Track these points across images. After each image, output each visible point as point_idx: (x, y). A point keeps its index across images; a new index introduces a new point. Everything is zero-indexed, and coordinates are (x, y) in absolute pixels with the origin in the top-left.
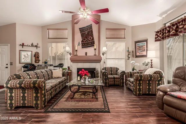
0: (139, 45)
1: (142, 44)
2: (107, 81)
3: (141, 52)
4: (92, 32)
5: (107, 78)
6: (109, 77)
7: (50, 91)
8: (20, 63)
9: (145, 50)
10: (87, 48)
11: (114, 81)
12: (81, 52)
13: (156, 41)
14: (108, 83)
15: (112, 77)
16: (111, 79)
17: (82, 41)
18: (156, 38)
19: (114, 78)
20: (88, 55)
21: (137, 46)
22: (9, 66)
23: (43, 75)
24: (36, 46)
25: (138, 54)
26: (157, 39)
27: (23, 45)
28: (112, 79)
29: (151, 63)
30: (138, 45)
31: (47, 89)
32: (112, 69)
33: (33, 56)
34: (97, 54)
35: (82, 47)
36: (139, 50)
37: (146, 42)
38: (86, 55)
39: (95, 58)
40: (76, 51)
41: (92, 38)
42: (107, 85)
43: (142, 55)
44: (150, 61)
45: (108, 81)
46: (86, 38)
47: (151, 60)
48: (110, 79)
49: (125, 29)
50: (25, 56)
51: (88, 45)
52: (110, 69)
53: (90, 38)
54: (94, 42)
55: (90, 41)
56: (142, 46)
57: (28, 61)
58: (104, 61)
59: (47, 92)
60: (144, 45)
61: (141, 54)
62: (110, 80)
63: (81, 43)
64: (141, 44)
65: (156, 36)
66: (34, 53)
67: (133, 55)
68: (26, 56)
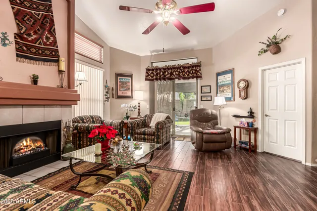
0: (122, 80)
1: (126, 80)
3: (125, 90)
9: (129, 89)
13: (146, 80)
18: (146, 76)
20: (40, 83)
21: (119, 81)
25: (120, 93)
26: (148, 78)
29: (139, 107)
30: (120, 79)
35: (18, 56)
36: (122, 87)
37: (130, 78)
38: (35, 82)
41: (51, 38)
43: (125, 95)
44: (137, 105)
47: (139, 103)
49: (103, 47)
54: (58, 51)
56: (126, 83)
60: (129, 82)
61: (125, 93)
63: (11, 38)
64: (124, 79)
65: (147, 75)
67: (113, 94)
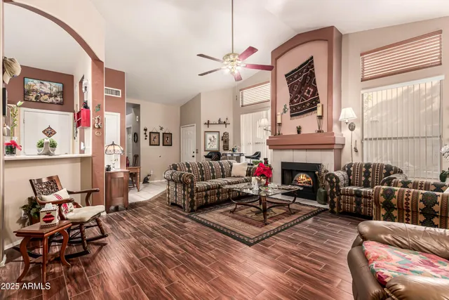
2: (335, 200)
4: (312, 75)
5: (335, 190)
6: (344, 190)
7: (204, 193)
8: (205, 151)
10: (301, 116)
11: (359, 203)
12: (289, 126)
14: (339, 205)
15: (351, 190)
16: (348, 195)
17: (291, 101)
19: (358, 194)
20: (303, 132)
22: (195, 154)
23: (212, 169)
24: (225, 122)
27: (208, 124)
28: (352, 195)
31: (197, 188)
32: (370, 170)
33: (221, 139)
34: (324, 129)
35: (291, 116)
38: (299, 132)
39: (320, 139)
40: (280, 124)
41: (312, 90)
42: (335, 210)
45: (340, 199)
46: (300, 93)
48: (344, 195)
49: (440, 32)
50: (210, 140)
51: (304, 109)
52: (364, 169)
53: (309, 92)
54: (318, 98)
55: (307, 98)
57: (215, 147)
58: (353, 147)
59: (197, 192)
62: (344, 198)
63: (288, 107)
66: (221, 135)
68: (212, 139)
